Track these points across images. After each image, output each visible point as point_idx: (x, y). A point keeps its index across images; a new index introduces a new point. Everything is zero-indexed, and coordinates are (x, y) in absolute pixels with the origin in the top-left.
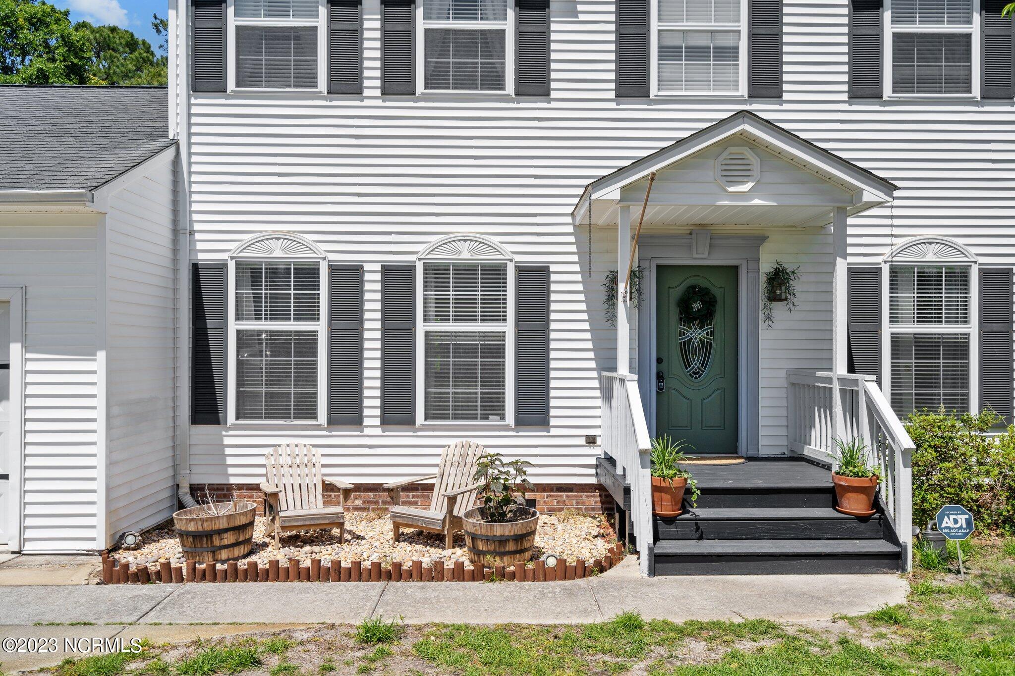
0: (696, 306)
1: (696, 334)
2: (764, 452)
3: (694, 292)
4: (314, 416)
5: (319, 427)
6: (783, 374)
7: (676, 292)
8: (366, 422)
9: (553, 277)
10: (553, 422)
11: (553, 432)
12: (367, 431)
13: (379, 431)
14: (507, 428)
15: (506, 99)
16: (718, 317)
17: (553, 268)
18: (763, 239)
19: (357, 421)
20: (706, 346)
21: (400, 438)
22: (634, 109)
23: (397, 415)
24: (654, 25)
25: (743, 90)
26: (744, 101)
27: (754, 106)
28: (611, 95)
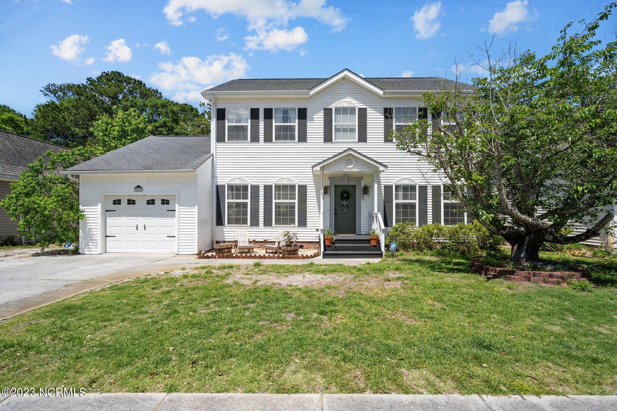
0: (345, 195)
1: (345, 203)
2: (362, 233)
3: (344, 192)
4: (247, 224)
5: (248, 226)
6: (367, 213)
7: (340, 192)
8: (260, 225)
9: (308, 188)
10: (308, 225)
11: (308, 228)
12: (260, 228)
13: (263, 228)
14: (296, 227)
15: (296, 143)
16: (351, 198)
17: (307, 186)
18: (362, 178)
19: (257, 225)
20: (348, 206)
21: (268, 229)
22: (328, 145)
23: (268, 223)
24: (334, 124)
25: (357, 140)
26: (357, 143)
27: (360, 144)
28: (323, 141)
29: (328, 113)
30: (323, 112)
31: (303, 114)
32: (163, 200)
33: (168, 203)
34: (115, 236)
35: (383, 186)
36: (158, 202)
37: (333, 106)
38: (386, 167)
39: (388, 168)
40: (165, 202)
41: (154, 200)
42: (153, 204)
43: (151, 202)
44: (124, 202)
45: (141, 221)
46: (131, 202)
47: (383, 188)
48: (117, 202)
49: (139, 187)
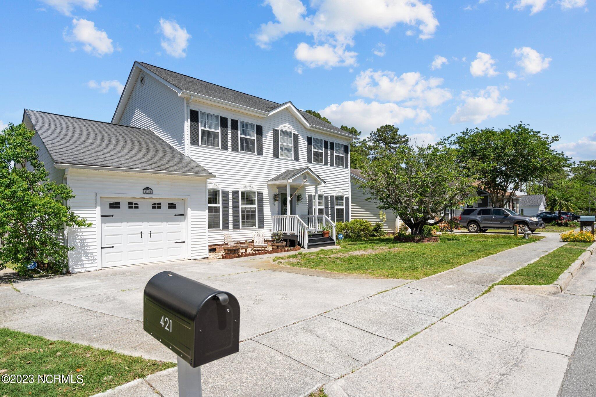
0: (286, 202)
1: (285, 208)
3: (285, 199)
4: (219, 228)
5: (220, 230)
7: (283, 199)
8: (230, 228)
9: (264, 195)
10: (264, 227)
11: (264, 229)
12: (230, 231)
13: (232, 231)
14: (256, 229)
15: (255, 155)
17: (264, 193)
19: (228, 228)
21: (236, 232)
22: (276, 160)
23: (236, 226)
24: (280, 143)
25: (293, 158)
26: (293, 161)
27: (295, 162)
28: (273, 156)
29: (276, 132)
30: (272, 132)
31: (260, 130)
32: (169, 204)
33: (175, 207)
34: (113, 247)
35: (307, 195)
36: (164, 206)
37: (279, 128)
38: (325, 182)
39: (325, 184)
40: (172, 206)
41: (159, 204)
42: (160, 207)
43: (156, 206)
44: (124, 206)
45: (145, 227)
46: (133, 206)
47: (307, 197)
48: (115, 205)
49: (148, 188)
